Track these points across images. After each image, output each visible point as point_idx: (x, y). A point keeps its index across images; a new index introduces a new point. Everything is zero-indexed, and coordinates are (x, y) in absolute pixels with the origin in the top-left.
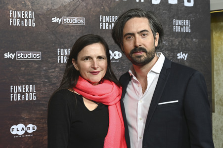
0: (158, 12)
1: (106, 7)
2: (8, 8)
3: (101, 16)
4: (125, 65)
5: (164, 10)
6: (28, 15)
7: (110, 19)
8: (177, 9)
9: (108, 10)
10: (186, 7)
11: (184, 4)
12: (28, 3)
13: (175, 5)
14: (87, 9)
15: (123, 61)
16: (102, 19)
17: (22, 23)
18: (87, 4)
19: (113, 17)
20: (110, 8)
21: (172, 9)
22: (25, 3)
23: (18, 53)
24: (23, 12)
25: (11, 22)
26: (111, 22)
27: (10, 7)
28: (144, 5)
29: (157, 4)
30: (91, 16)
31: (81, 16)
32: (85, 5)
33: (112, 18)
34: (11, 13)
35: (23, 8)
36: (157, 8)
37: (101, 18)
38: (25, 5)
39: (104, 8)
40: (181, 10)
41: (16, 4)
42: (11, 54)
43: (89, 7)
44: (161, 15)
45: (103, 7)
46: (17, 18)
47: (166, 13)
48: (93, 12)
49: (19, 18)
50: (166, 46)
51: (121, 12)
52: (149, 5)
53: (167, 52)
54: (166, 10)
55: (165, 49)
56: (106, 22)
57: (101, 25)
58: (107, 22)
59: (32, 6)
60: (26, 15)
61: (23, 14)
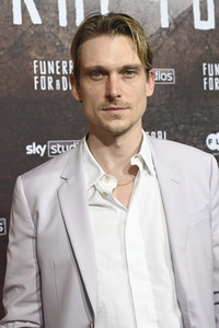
2: (30, 57)
6: (68, 68)
14: (177, 52)
16: (207, 71)
17: (58, 84)
18: (178, 41)
22: (62, 45)
23: (51, 144)
24: (57, 62)
25: (36, 82)
27: (33, 54)
30: (185, 66)
31: (166, 65)
32: (173, 43)
34: (35, 66)
35: (59, 54)
37: (205, 69)
38: (61, 48)
39: (210, 49)
41: (45, 48)
42: (39, 146)
43: (182, 47)
46: (47, 75)
48: (190, 57)
49: (51, 75)
56: (214, 77)
57: (205, 83)
60: (64, 67)
61: (58, 67)
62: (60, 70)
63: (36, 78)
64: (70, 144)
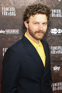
1: (54, 5)
6: (12, 9)
9: (55, 6)
12: (12, 3)
18: (43, 3)
19: (58, 10)
20: (56, 5)
22: (10, 3)
23: (7, 30)
24: (9, 8)
25: (3, 13)
27: (2, 5)
33: (57, 10)
34: (3, 9)
38: (10, 4)
39: (53, 5)
41: (5, 4)
42: (3, 31)
46: (6, 11)
49: (7, 11)
51: (61, 7)
58: (54, 13)
59: (14, 4)
60: (11, 9)
61: (9, 9)
62: (10, 10)
63: (3, 12)
64: (12, 31)
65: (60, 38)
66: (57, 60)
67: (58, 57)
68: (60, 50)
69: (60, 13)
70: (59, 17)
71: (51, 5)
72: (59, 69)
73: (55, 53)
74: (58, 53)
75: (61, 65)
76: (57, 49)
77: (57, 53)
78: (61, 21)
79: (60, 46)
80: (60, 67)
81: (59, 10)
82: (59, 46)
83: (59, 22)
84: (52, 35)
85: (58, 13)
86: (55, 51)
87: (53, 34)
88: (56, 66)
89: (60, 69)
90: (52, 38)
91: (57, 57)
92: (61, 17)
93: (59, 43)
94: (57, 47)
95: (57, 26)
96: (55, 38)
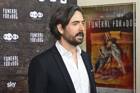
0: (43, 7)
1: (7, 3)
3: (4, 9)
4: (21, 44)
5: (47, 6)
7: (11, 11)
8: (56, 5)
9: (9, 5)
10: (62, 4)
11: (60, 2)
13: (55, 2)
15: (20, 41)
19: (13, 10)
20: (10, 3)
21: (53, 5)
26: (11, 13)
28: (34, 2)
29: (43, 2)
33: (11, 10)
36: (42, 4)
40: (58, 6)
44: (45, 9)
45: (5, 2)
47: (48, 8)
50: (48, 30)
51: (17, 6)
52: (37, 2)
53: (49, 35)
54: (49, 6)
55: (48, 33)
58: (8, 13)
65: (16, 45)
66: (12, 74)
67: (13, 70)
68: (15, 61)
69: (16, 14)
70: (15, 18)
71: (3, 3)
72: (14, 85)
73: (9, 65)
74: (13, 65)
75: (17, 80)
76: (12, 59)
77: (11, 65)
78: (16, 24)
79: (16, 56)
80: (15, 83)
81: (15, 10)
82: (14, 56)
83: (15, 25)
84: (5, 42)
85: (13, 14)
86: (9, 62)
87: (7, 40)
88: (11, 82)
89: (16, 85)
90: (5, 45)
91: (11, 70)
92: (17, 18)
93: (15, 52)
94: (12, 58)
95: (12, 30)
96: (10, 45)
